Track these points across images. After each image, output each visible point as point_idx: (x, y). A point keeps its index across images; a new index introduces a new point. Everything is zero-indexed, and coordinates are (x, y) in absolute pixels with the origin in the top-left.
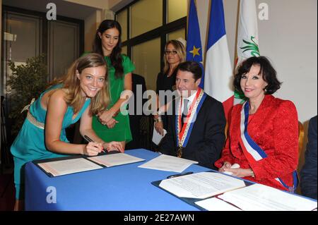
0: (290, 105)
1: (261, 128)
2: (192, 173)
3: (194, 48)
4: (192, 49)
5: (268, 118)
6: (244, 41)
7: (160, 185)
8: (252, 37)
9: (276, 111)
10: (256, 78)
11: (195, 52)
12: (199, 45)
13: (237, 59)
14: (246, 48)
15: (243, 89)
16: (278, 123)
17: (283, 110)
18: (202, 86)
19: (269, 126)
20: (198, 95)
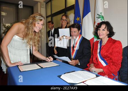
0: (119, 43)
1: (107, 52)
2: (75, 71)
3: (78, 18)
4: (77, 18)
5: (110, 48)
6: (98, 14)
7: (61, 77)
8: (101, 13)
9: (114, 45)
10: (104, 30)
11: (78, 19)
12: (79, 16)
13: (95, 22)
14: (99, 18)
15: (99, 35)
16: (114, 50)
17: (116, 44)
18: (81, 34)
19: (111, 51)
20: (79, 37)
